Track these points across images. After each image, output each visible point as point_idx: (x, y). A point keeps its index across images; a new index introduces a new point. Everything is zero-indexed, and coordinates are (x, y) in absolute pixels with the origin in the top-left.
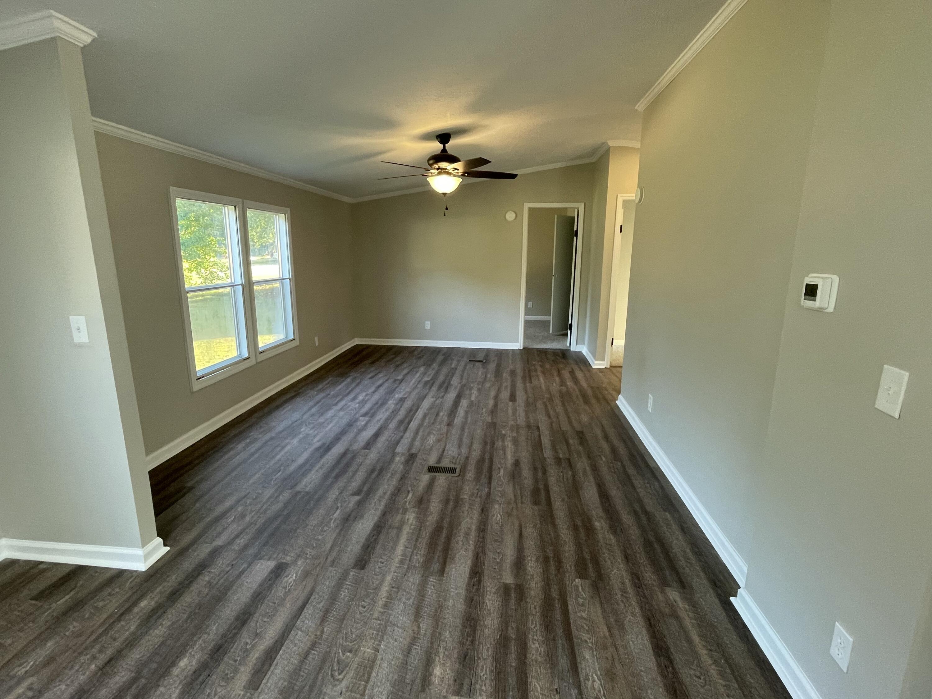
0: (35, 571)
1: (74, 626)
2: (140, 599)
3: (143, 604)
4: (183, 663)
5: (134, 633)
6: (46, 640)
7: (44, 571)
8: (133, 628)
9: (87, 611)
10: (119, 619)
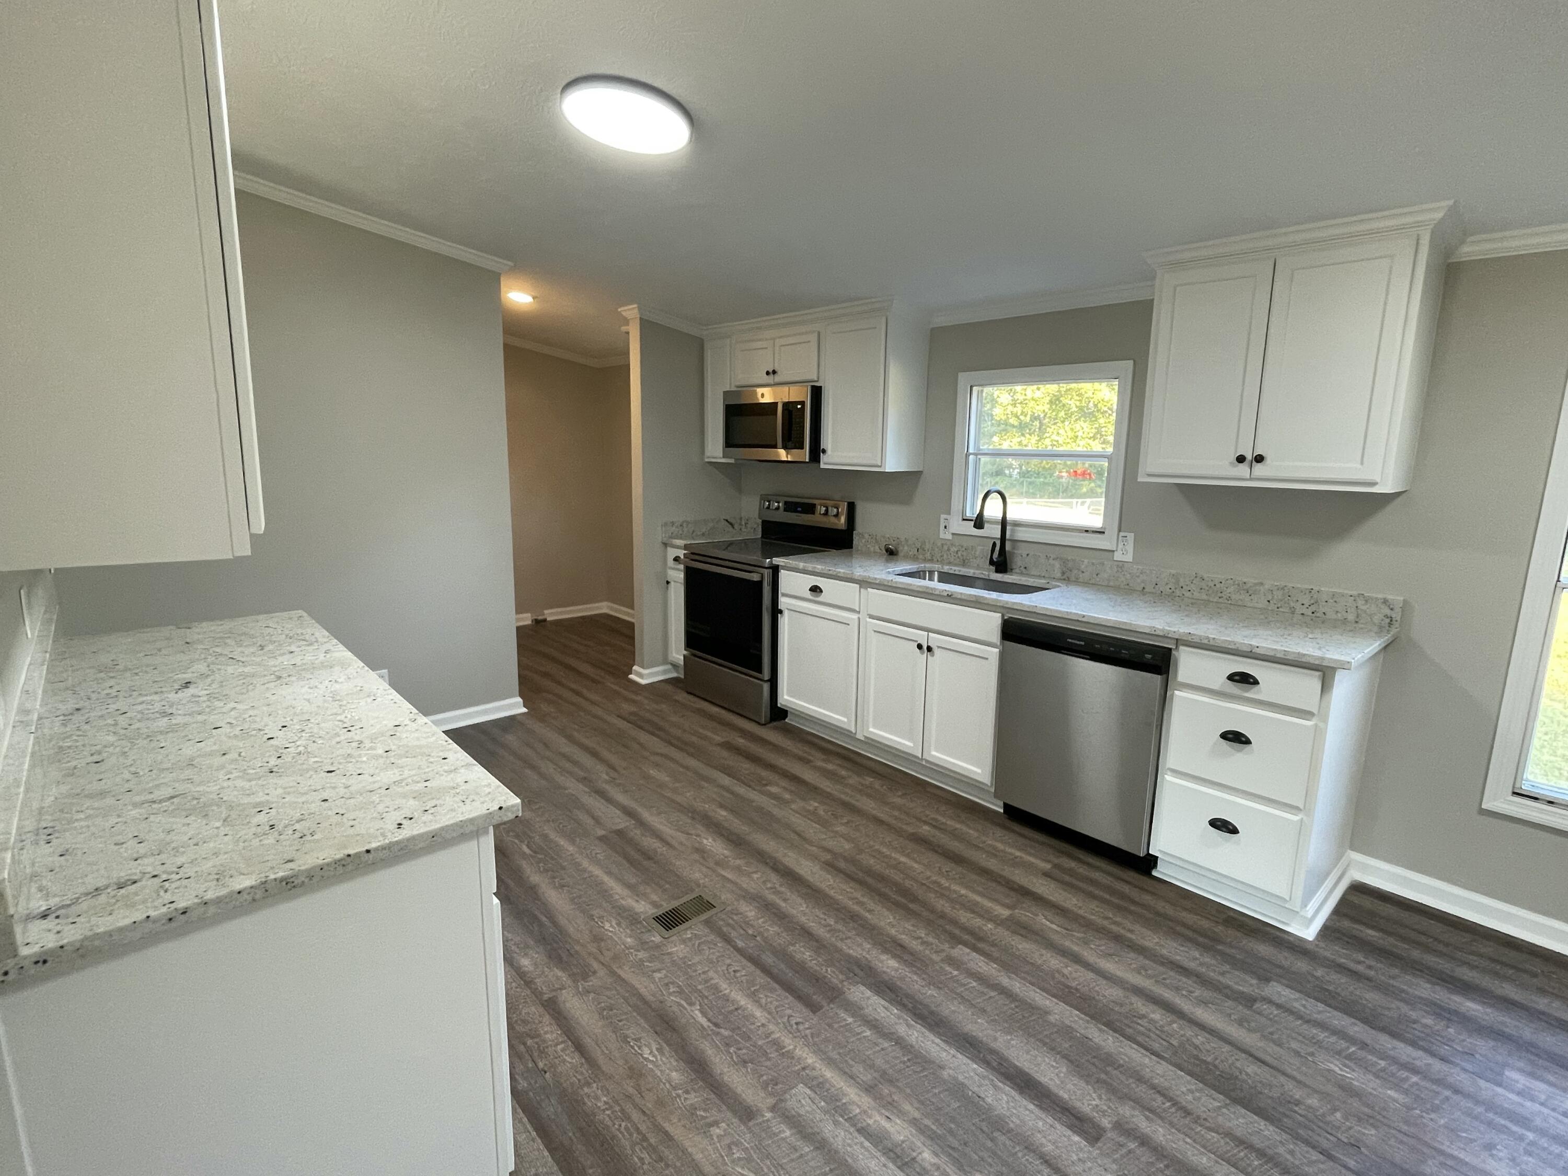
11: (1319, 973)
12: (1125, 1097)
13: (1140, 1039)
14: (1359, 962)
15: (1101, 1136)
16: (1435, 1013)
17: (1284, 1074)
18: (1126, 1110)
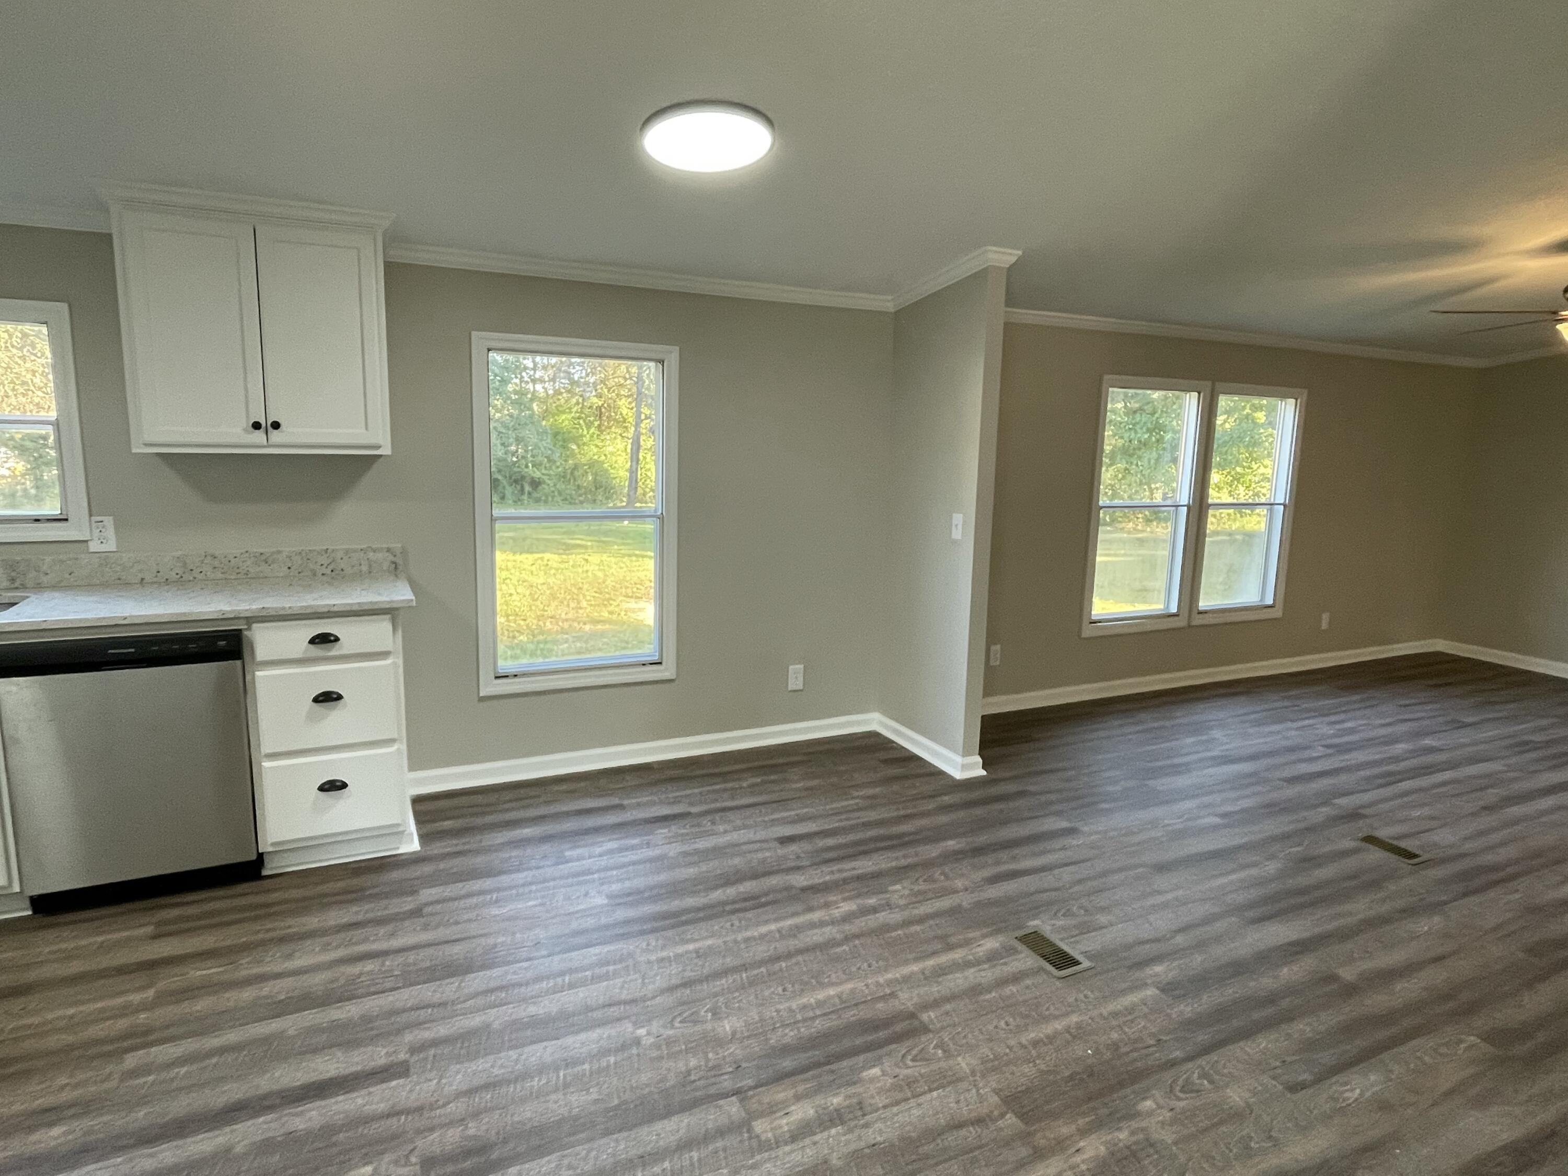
0: (890, 745)
1: (896, 787)
2: (945, 795)
3: (946, 798)
4: (951, 843)
5: (929, 811)
6: (876, 787)
7: (892, 748)
8: (930, 807)
9: (908, 783)
10: (924, 798)
11: (442, 866)
12: (399, 1032)
13: (372, 989)
14: (456, 845)
15: (408, 1066)
16: (515, 847)
17: (474, 937)
18: (408, 1037)
